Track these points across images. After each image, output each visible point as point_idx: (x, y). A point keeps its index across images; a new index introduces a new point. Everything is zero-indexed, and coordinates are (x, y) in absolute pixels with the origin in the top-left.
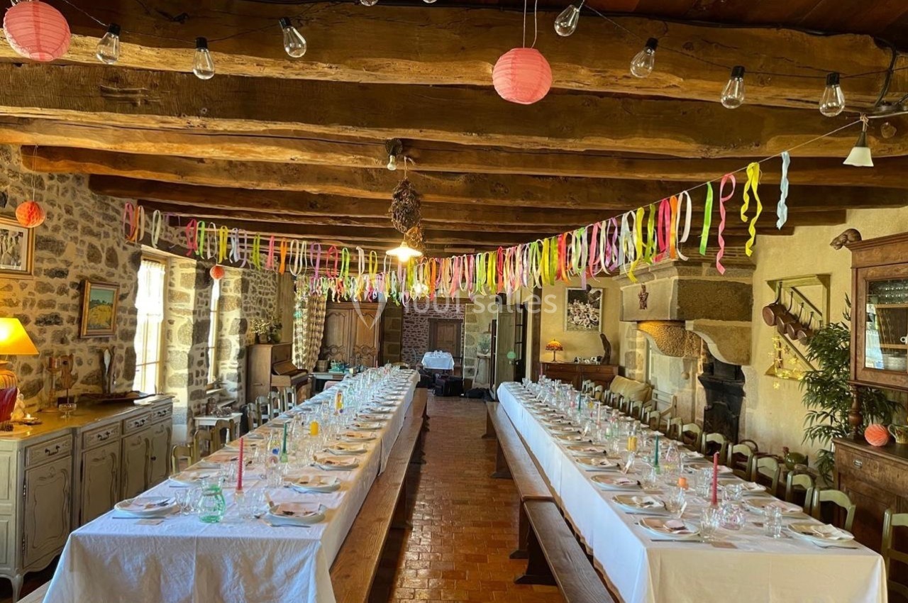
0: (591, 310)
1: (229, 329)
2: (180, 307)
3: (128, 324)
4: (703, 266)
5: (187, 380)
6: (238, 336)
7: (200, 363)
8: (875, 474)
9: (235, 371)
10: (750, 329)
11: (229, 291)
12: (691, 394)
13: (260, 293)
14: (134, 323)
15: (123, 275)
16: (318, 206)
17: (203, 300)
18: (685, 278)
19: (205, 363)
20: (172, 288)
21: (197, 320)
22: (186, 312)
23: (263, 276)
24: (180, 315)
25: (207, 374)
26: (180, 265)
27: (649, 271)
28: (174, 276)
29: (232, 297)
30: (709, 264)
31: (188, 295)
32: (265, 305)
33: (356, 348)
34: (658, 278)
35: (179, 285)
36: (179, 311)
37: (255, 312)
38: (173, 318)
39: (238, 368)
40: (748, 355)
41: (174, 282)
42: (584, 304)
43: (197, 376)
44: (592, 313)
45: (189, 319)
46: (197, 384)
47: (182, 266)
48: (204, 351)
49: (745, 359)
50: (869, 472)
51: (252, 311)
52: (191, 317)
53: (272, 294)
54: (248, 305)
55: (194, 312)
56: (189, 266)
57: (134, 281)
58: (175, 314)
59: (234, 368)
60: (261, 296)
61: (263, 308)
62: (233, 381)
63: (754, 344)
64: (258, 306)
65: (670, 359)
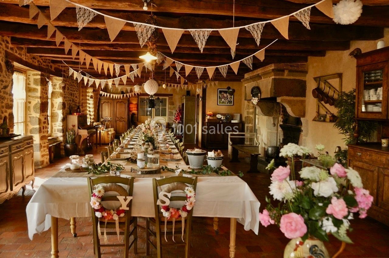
0: (229, 96)
1: (57, 107)
2: (33, 95)
3: (9, 101)
4: (285, 72)
5: (38, 131)
6: (62, 110)
7: (45, 123)
8: (367, 158)
9: (61, 128)
10: (305, 101)
11: (56, 88)
12: (276, 133)
13: (71, 90)
14: (12, 101)
15: (5, 76)
16: (103, 38)
17: (44, 91)
18: (277, 77)
19: (47, 122)
20: (29, 86)
21: (42, 102)
22: (37, 97)
23: (72, 82)
24: (34, 99)
25: (48, 128)
26: (33, 75)
27: (260, 75)
28: (30, 80)
29: (58, 92)
30: (288, 71)
31: (37, 89)
32: (74, 97)
33: (117, 118)
34: (263, 78)
35: (33, 84)
36: (33, 97)
37: (69, 99)
38: (30, 101)
39: (62, 126)
40: (304, 113)
41: (30, 83)
42: (226, 94)
43: (43, 129)
44: (229, 98)
45: (38, 101)
46: (43, 133)
47: (34, 75)
48: (46, 117)
49: (303, 114)
50: (364, 157)
51: (68, 99)
52: (39, 100)
53: (77, 91)
54: (66, 96)
55: (41, 97)
56: (37, 75)
57: (11, 80)
58: (31, 98)
59: (60, 126)
60: (72, 92)
61: (72, 97)
62: (60, 132)
63: (307, 108)
64: (70, 96)
65: (267, 118)
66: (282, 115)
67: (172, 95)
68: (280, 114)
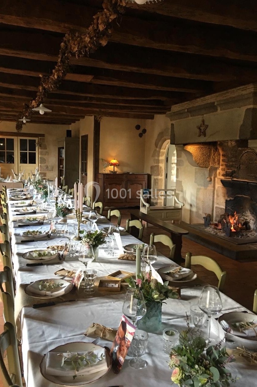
27: (214, 104)
65: (196, 169)
66: (222, 165)
67: (43, 135)
68: (219, 164)
